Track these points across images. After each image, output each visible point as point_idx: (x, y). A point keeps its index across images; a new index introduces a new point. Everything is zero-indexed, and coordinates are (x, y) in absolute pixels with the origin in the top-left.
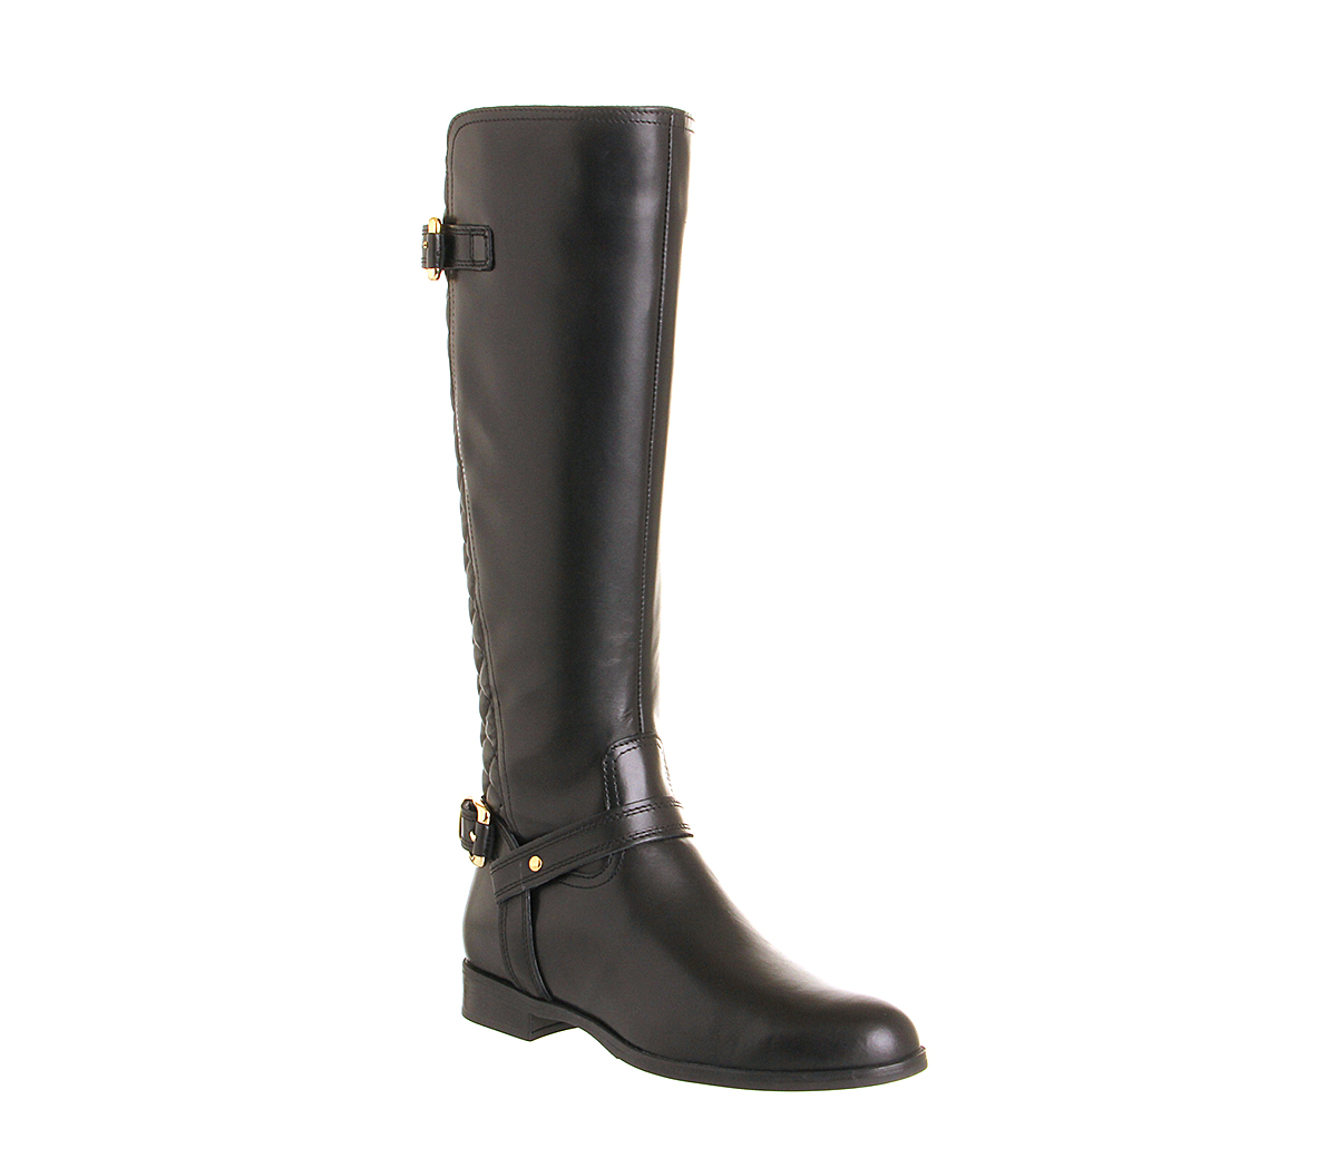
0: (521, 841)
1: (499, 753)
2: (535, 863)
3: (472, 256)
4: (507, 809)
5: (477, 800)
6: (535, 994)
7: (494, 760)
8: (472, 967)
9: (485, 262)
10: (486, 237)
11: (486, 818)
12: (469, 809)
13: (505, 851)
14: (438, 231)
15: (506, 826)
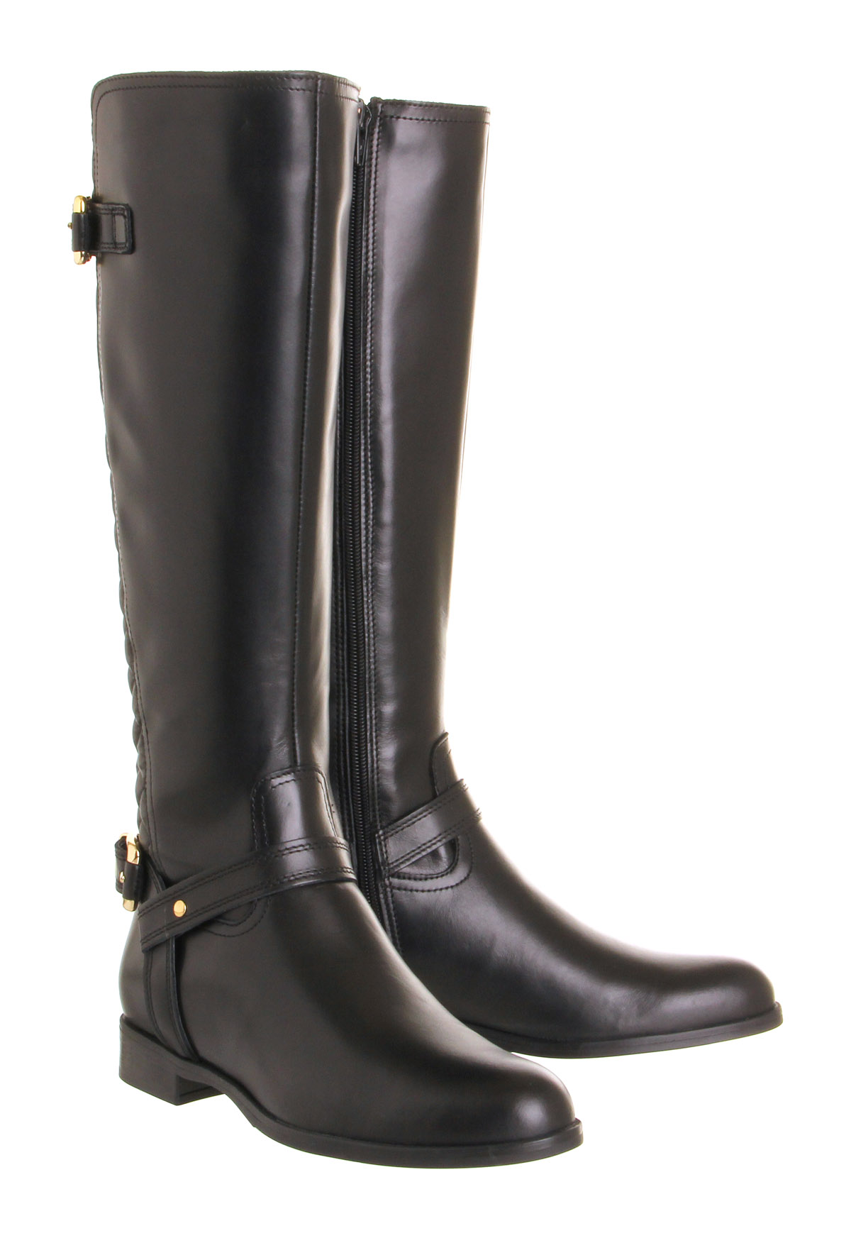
0: (168, 883)
1: (148, 786)
2: (180, 908)
3: (114, 237)
4: (154, 849)
5: (131, 840)
6: (183, 1054)
7: (143, 793)
8: (129, 1025)
9: (125, 243)
10: (125, 217)
11: (136, 857)
12: (122, 846)
13: (154, 893)
14: (83, 210)
15: (154, 867)
